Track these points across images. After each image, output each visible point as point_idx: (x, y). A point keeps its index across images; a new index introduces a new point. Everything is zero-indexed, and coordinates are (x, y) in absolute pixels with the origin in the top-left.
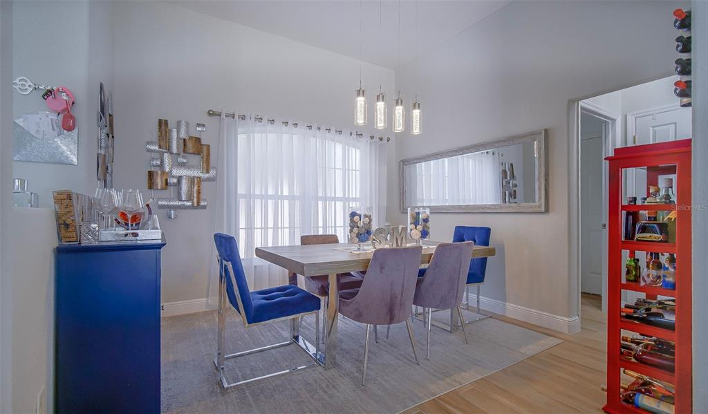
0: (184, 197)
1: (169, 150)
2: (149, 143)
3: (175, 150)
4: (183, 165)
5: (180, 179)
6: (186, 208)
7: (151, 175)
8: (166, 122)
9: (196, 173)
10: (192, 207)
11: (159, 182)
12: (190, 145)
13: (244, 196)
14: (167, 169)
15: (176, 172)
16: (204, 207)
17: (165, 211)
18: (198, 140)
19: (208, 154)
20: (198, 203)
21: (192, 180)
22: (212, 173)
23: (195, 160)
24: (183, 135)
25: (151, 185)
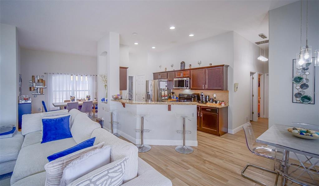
0: (38, 92)
1: (35, 82)
2: (30, 81)
3: (36, 82)
4: (38, 85)
5: (37, 88)
6: (39, 94)
7: (30, 88)
8: (34, 76)
9: (42, 87)
10: (41, 94)
11: (32, 89)
12: (40, 81)
13: (54, 91)
14: (34, 86)
15: (36, 87)
16: (44, 94)
17: (34, 96)
18: (42, 79)
19: (45, 82)
20: (42, 93)
21: (40, 88)
22: (46, 86)
23: (42, 84)
24: (38, 79)
25: (30, 90)
